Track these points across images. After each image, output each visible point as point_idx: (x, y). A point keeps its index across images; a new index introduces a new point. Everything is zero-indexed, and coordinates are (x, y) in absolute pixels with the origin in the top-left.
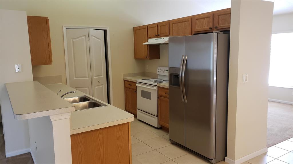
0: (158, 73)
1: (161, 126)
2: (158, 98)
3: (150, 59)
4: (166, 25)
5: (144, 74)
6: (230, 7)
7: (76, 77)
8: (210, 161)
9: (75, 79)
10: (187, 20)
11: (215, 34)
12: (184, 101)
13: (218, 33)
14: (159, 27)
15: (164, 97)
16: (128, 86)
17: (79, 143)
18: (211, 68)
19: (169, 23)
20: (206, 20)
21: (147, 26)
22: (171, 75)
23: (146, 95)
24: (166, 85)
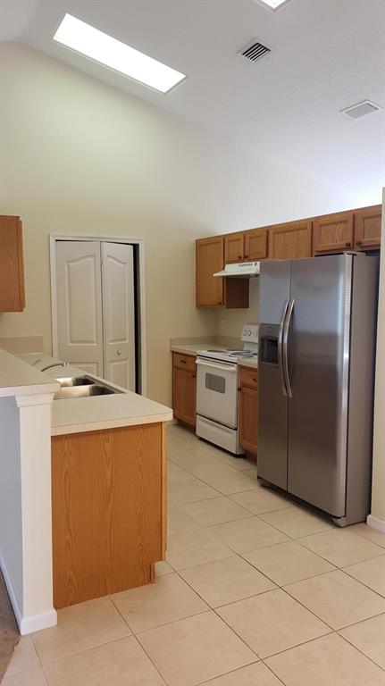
0: (245, 339)
1: (245, 450)
2: (239, 389)
3: (228, 307)
4: (261, 236)
5: (215, 341)
6: (381, 203)
7: (72, 342)
8: (334, 520)
9: (70, 344)
10: (302, 227)
11: (347, 258)
12: (285, 394)
13: (353, 255)
14: (247, 240)
15: (250, 387)
16: (179, 364)
17: (66, 454)
18: (339, 331)
19: (268, 232)
20: (340, 228)
21: (224, 237)
22: (262, 340)
23: (216, 383)
24: (254, 362)
